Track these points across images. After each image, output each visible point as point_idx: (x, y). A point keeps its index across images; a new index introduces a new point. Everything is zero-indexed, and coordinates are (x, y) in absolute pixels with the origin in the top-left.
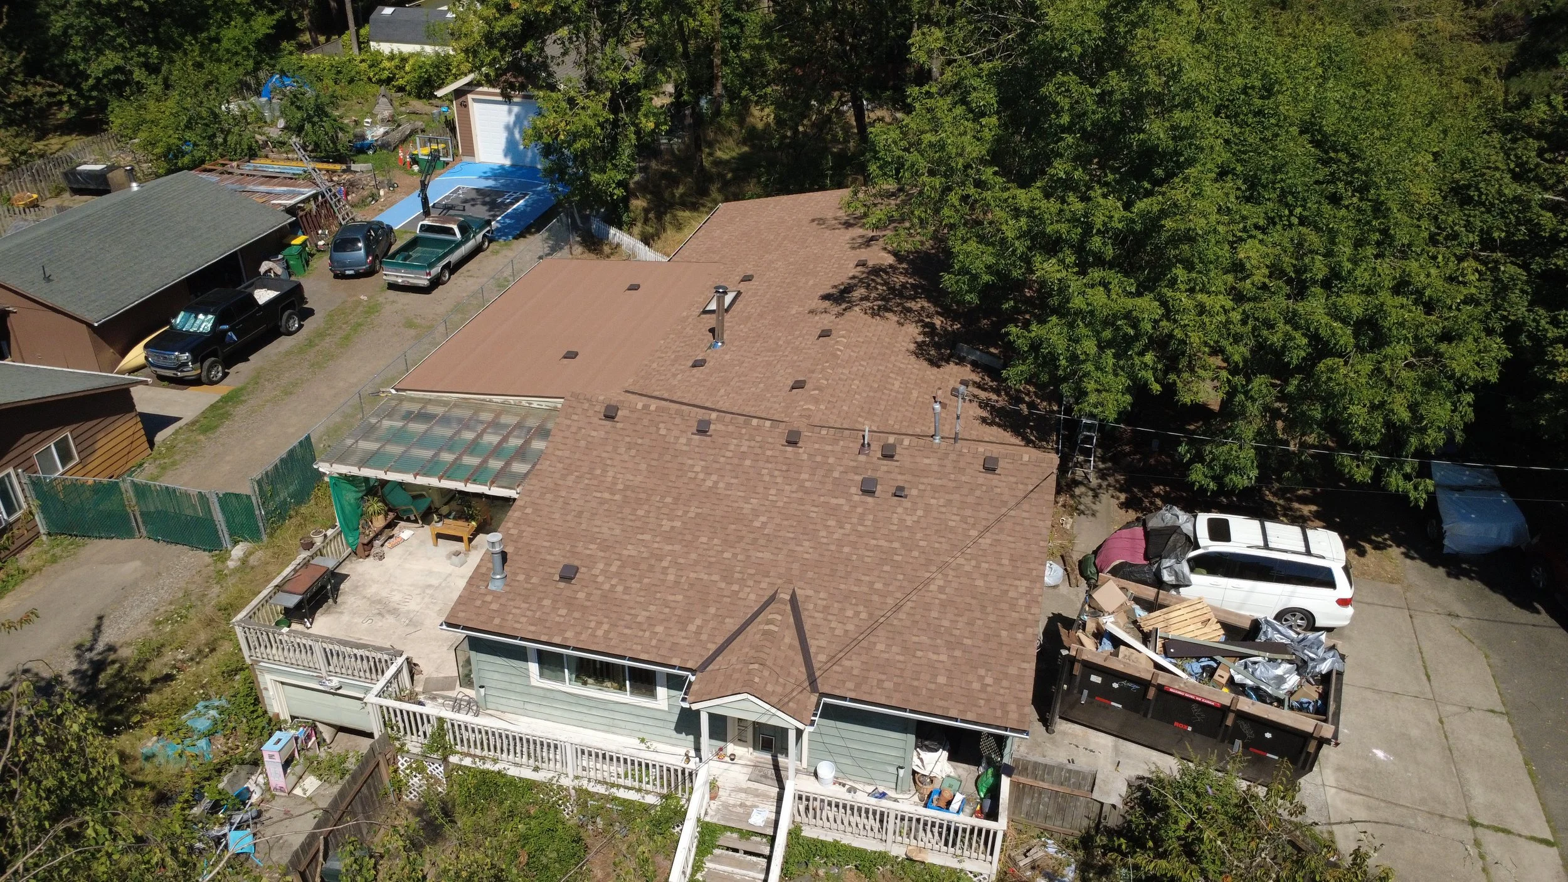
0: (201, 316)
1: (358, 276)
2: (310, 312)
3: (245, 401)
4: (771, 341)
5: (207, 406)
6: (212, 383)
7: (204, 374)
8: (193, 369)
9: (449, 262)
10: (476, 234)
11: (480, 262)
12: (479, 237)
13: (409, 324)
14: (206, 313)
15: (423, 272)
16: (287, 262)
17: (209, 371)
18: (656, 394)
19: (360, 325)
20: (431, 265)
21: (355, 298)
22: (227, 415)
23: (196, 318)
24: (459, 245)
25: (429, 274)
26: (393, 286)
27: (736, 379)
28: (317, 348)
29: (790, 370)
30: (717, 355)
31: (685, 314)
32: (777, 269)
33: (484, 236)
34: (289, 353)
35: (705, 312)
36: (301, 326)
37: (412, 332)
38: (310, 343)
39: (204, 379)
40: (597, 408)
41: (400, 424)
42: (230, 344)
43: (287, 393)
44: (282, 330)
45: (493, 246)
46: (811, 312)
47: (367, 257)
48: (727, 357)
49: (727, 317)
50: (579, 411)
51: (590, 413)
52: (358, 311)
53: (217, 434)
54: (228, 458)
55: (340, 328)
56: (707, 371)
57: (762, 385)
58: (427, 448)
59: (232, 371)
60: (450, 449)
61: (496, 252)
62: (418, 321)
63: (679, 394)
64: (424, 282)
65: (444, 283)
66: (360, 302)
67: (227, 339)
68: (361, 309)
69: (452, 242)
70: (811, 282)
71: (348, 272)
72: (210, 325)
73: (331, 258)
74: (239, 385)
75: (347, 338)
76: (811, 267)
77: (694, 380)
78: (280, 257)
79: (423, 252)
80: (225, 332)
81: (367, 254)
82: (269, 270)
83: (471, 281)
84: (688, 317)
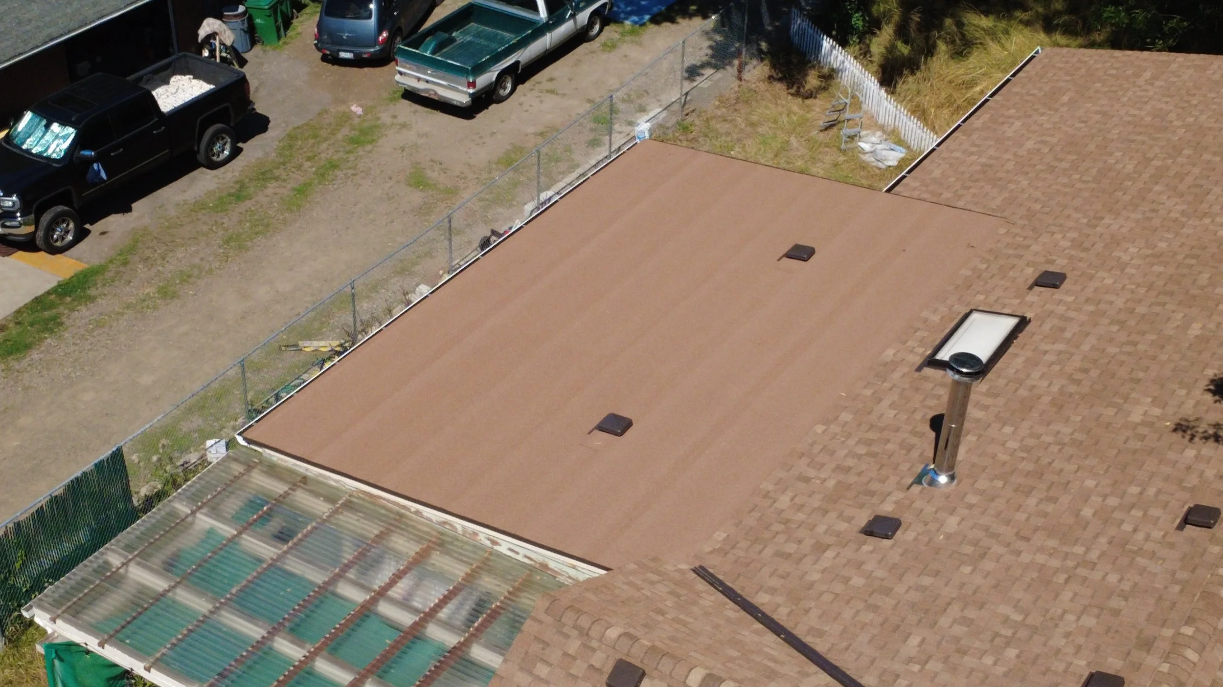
0: (55, 127)
1: (358, 62)
2: (260, 124)
3: (92, 299)
4: (1065, 500)
5: (28, 299)
6: (54, 251)
7: (40, 234)
8: (25, 224)
9: (517, 63)
10: (578, 10)
11: (578, 62)
12: (583, 17)
13: (418, 180)
14: (64, 123)
15: (464, 80)
16: (251, 19)
17: (50, 230)
18: (762, 600)
19: (334, 166)
20: (479, 69)
21: (342, 108)
22: (52, 325)
23: (47, 127)
24: (541, 30)
25: (472, 85)
26: (411, 95)
27: (955, 611)
28: (248, 204)
29: (1089, 621)
30: (929, 509)
31: (890, 353)
32: (1123, 267)
33: (593, 14)
34: (200, 206)
35: (932, 362)
36: (236, 152)
37: (416, 197)
38: (239, 194)
39: (39, 242)
40: (597, 660)
41: (227, 530)
42: (94, 185)
43: (167, 293)
44: (201, 157)
45: (611, 32)
46: (1181, 428)
47: (380, 33)
48: (952, 523)
49: (980, 388)
50: (555, 655)
51: (579, 668)
52: (340, 136)
53: (25, 362)
54: (25, 421)
55: (299, 167)
56: (895, 556)
57: (1012, 653)
58: (251, 616)
59: (96, 228)
60: (296, 633)
61: (611, 47)
62: (433, 175)
63: (813, 619)
64: (461, 96)
65: (501, 100)
66: (348, 116)
67: (89, 176)
68: (345, 131)
69: (530, 23)
70: (1195, 329)
71: (344, 55)
72: (66, 145)
73: (319, 26)
74: (96, 262)
75: (302, 191)
76: (1204, 278)
77: (858, 581)
78: (241, 8)
79: (478, 35)
80: (89, 161)
81: (380, 28)
82: (213, 35)
83: (551, 101)
84: (894, 365)
